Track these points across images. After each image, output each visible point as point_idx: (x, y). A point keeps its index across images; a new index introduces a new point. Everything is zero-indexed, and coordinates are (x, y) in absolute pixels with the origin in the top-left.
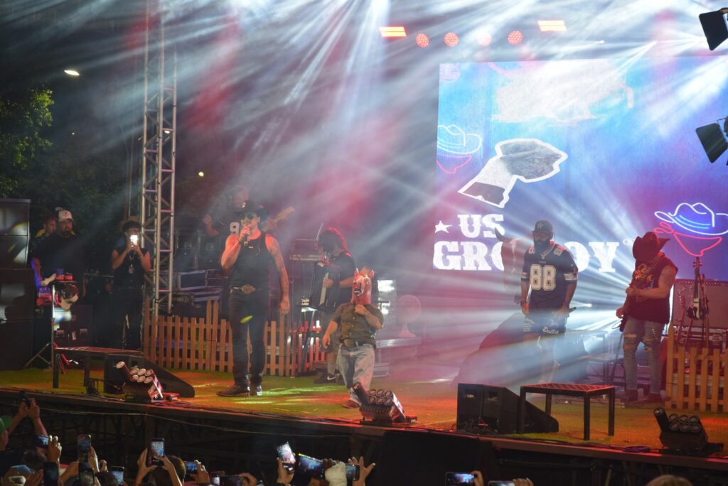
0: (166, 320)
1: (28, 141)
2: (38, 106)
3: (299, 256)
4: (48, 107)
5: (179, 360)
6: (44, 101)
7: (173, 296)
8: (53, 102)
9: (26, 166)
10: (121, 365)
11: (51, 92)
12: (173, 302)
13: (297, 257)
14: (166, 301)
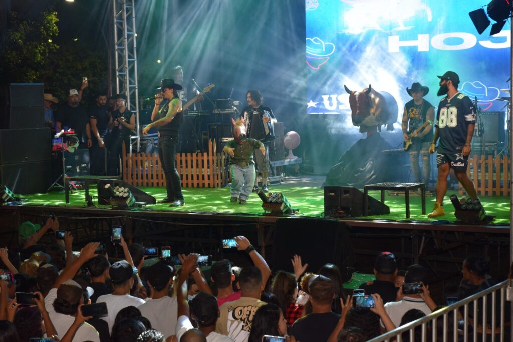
0: (136, 156)
1: (43, 46)
2: (48, 23)
3: (219, 110)
4: (55, 23)
5: (146, 181)
6: (52, 19)
7: (141, 140)
8: (58, 20)
9: (43, 62)
10: (107, 186)
11: (56, 13)
12: (141, 145)
13: (218, 111)
14: (136, 144)
